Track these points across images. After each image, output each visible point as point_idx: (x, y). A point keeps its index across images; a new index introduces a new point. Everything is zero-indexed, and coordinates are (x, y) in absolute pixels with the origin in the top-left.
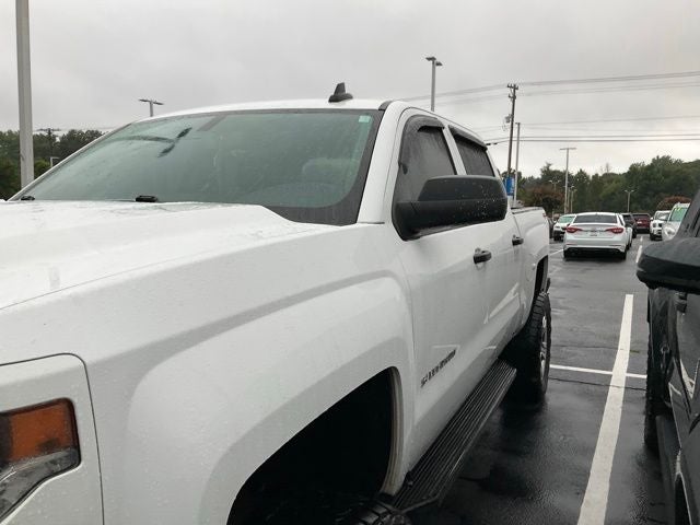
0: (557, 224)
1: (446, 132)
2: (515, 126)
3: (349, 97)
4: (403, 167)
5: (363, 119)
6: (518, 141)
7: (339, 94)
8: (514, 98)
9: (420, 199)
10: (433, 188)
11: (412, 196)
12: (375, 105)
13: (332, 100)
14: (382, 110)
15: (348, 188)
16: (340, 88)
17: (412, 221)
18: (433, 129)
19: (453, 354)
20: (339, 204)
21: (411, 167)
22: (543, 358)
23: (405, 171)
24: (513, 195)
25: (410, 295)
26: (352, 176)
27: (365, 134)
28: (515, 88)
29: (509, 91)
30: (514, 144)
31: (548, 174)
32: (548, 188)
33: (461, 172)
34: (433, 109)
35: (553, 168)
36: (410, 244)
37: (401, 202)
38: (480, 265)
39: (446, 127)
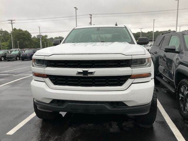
8: (91, 18)
13: (116, 25)
28: (91, 15)
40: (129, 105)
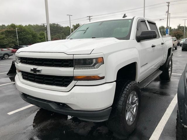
0: (181, 42)
1: (146, 22)
2: (169, 14)
3: (126, 16)
4: (137, 29)
5: (130, 21)
6: (170, 18)
7: (125, 16)
8: (169, 6)
9: (141, 35)
10: (143, 33)
11: (139, 34)
12: (132, 18)
13: (123, 17)
14: (133, 19)
15: (128, 34)
16: (125, 15)
17: (139, 39)
18: (143, 21)
19: (147, 63)
20: (126, 37)
21: (139, 29)
22: (170, 71)
23: (138, 30)
24: (168, 34)
25: (139, 51)
26: (128, 32)
27: (130, 24)
28: (169, 3)
29: (167, 4)
30: (169, 19)
31: (180, 27)
32: (179, 32)
33: (150, 29)
34: (144, 17)
35: (181, 26)
36: (139, 43)
37: (137, 36)
38: (153, 48)
39: (146, 20)
40: (74, 108)
